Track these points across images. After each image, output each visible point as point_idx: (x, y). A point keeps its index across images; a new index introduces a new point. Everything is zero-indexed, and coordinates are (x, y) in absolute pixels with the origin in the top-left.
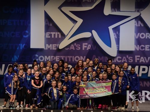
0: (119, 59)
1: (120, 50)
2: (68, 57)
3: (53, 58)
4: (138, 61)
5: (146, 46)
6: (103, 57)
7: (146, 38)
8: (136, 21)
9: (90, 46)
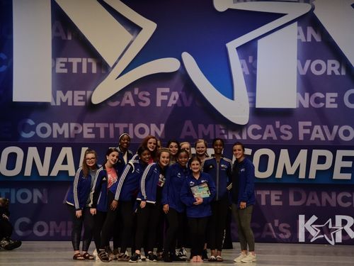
0: (255, 132)
1: (257, 107)
2: (117, 125)
3: (76, 128)
4: (307, 136)
5: (329, 95)
6: (211, 127)
7: (329, 73)
8: (300, 28)
9: (176, 95)
